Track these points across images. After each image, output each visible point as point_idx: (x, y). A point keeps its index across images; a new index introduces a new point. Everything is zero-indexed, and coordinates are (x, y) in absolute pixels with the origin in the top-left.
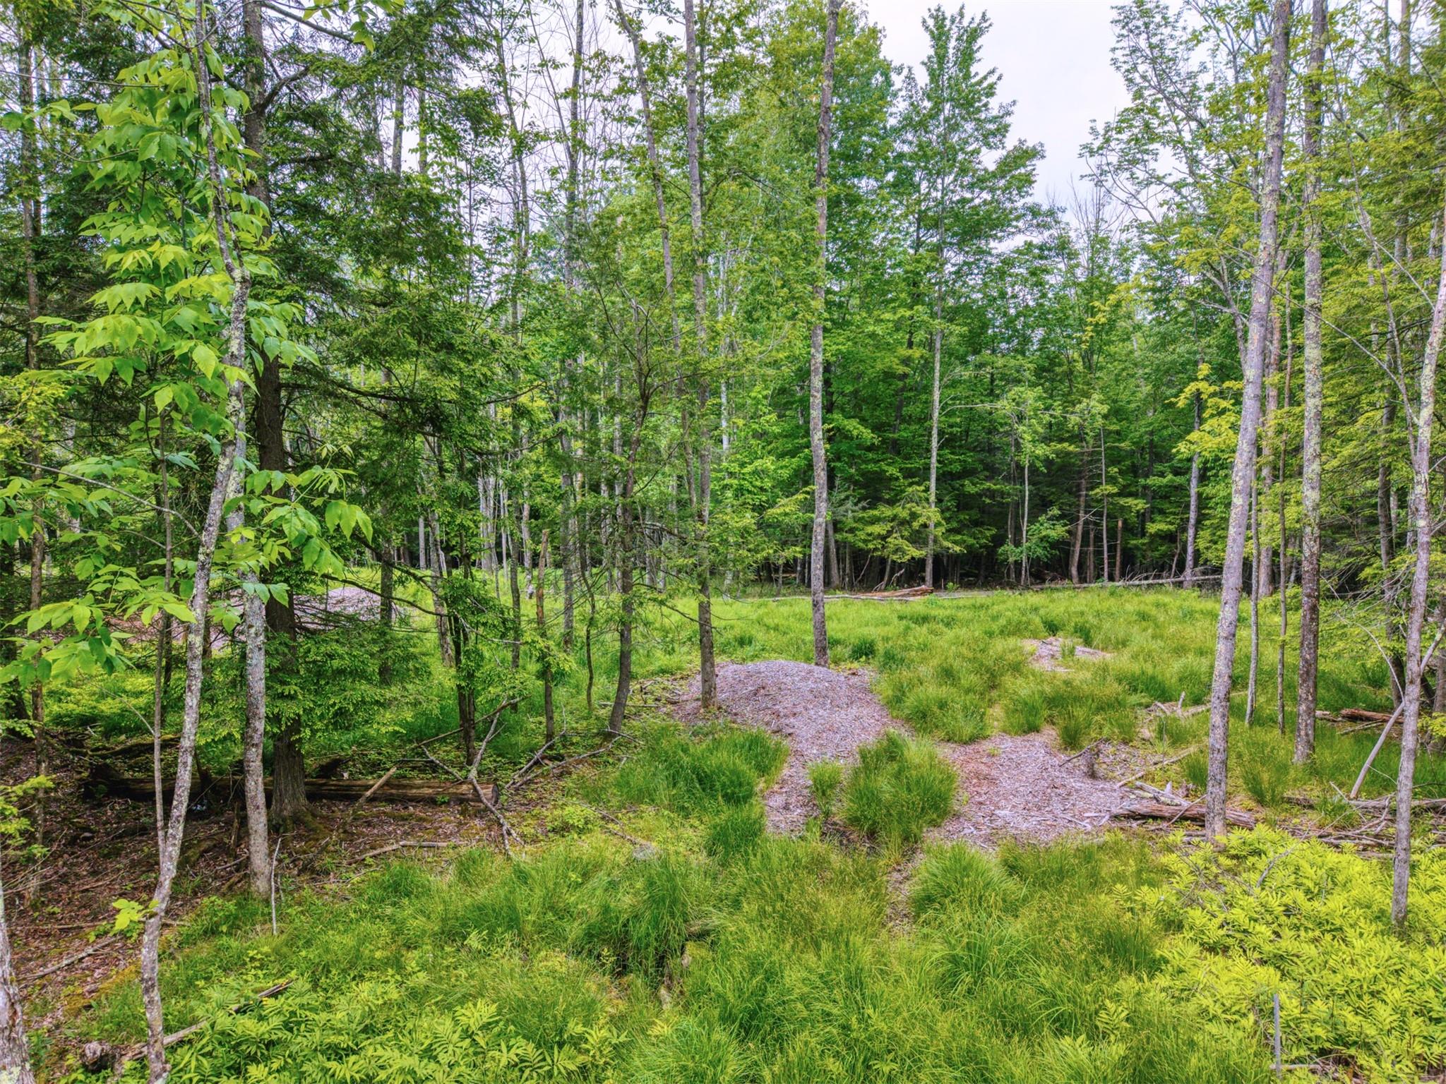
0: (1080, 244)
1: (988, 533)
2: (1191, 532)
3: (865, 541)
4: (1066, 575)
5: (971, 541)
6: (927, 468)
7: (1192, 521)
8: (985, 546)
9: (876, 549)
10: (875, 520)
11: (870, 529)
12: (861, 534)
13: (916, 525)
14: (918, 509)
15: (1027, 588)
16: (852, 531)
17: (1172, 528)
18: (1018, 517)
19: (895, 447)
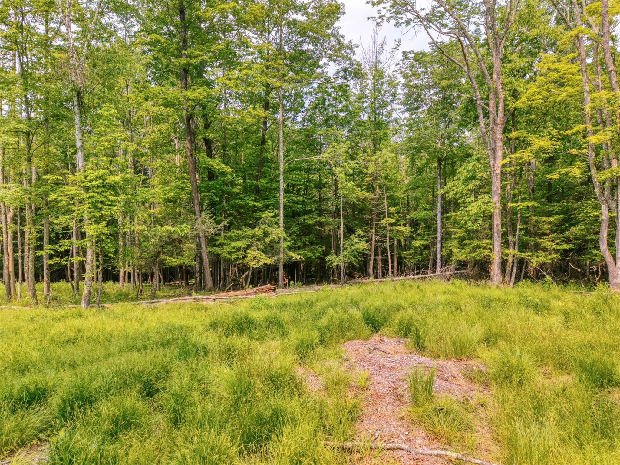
0: (366, 68)
1: (320, 249)
2: (439, 245)
3: (230, 253)
4: (367, 274)
5: (310, 254)
6: (278, 202)
7: (439, 239)
8: (319, 258)
9: (238, 259)
10: (238, 239)
11: (234, 244)
12: (228, 248)
13: (268, 240)
14: (269, 229)
15: (345, 283)
16: (221, 245)
17: (428, 243)
18: (337, 239)
19: (258, 192)
